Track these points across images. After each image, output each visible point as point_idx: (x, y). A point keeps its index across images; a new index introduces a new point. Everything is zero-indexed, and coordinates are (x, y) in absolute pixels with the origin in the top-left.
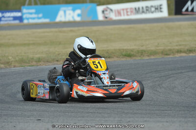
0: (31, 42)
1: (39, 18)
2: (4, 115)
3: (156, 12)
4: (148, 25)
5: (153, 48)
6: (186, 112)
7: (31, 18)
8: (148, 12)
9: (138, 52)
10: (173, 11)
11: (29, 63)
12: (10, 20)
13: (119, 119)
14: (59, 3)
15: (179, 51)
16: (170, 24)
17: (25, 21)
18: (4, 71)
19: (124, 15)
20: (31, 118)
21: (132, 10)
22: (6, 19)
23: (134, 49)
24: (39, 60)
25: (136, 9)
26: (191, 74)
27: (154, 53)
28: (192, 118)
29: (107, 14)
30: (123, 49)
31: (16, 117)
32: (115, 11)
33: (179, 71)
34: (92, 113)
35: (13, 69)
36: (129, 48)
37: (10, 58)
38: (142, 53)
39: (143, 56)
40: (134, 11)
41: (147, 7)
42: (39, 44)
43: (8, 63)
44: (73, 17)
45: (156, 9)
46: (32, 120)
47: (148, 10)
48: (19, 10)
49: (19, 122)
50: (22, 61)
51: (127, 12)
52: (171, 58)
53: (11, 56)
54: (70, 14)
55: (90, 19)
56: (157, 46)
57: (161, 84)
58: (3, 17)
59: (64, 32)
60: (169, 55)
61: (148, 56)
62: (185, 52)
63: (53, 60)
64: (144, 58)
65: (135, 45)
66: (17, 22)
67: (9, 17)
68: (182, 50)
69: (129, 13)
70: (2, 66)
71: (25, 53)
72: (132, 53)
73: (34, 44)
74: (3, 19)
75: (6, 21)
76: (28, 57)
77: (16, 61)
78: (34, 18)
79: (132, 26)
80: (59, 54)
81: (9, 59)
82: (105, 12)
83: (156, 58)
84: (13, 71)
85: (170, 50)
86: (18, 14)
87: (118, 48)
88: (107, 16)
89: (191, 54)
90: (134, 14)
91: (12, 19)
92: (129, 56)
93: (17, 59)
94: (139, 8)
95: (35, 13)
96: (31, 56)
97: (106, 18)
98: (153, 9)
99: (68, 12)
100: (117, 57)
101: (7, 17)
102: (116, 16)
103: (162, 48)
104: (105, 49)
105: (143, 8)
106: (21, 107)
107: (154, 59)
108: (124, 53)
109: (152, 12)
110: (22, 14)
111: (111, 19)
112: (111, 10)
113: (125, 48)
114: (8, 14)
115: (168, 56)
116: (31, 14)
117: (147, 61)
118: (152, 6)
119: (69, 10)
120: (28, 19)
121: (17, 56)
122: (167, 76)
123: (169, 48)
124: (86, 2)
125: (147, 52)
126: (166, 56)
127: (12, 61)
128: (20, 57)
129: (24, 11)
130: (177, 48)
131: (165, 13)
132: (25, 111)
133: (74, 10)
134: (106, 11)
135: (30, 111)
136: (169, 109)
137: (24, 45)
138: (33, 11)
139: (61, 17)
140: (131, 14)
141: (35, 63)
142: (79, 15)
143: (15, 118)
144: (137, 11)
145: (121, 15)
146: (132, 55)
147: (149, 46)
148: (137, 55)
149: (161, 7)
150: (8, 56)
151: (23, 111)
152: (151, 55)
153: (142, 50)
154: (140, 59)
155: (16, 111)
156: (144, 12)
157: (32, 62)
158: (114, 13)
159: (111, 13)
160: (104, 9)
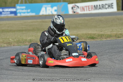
0: (24, 29)
1: (28, 13)
2: (10, 78)
3: (109, 8)
4: (104, 17)
5: (109, 33)
8: (103, 8)
9: (99, 35)
10: (121, 8)
12: (8, 14)
14: (42, 2)
16: (119, 16)
17: (19, 15)
18: (7, 49)
19: (87, 10)
20: (29, 81)
21: (92, 7)
22: (5, 13)
23: (96, 34)
25: (95, 6)
27: (110, 36)
29: (75, 10)
30: (88, 34)
31: (18, 79)
32: (81, 7)
35: (13, 47)
36: (92, 33)
37: (11, 39)
38: (101, 36)
39: (102, 38)
40: (94, 8)
41: (102, 5)
42: (29, 30)
43: (9, 43)
44: (51, 12)
45: (109, 6)
47: (103, 7)
48: (14, 7)
50: (18, 42)
51: (89, 8)
53: (11, 38)
54: (49, 10)
57: (116, 58)
58: (3, 11)
59: (46, 22)
60: (120, 37)
61: (106, 38)
64: (103, 40)
65: (96, 31)
66: (13, 15)
67: (7, 12)
69: (90, 9)
70: (5, 45)
71: (21, 36)
73: (26, 30)
74: (3, 13)
75: (5, 14)
76: (23, 39)
77: (15, 42)
78: (24, 13)
81: (9, 40)
82: (74, 9)
83: (111, 40)
84: (12, 48)
85: (121, 34)
86: (14, 10)
87: (84, 33)
88: (75, 11)
90: (93, 10)
91: (9, 13)
92: (93, 38)
93: (15, 40)
94: (97, 6)
95: (25, 9)
96: (25, 38)
97: (74, 12)
98: (107, 6)
99: (48, 8)
100: (84, 39)
101: (6, 12)
102: (81, 11)
103: (115, 33)
104: (75, 33)
105: (100, 5)
106: (21, 73)
108: (89, 37)
109: (106, 9)
110: (16, 9)
111: (78, 13)
112: (78, 7)
113: (90, 33)
114: (6, 10)
115: (120, 39)
116: (23, 9)
117: (105, 42)
118: (106, 4)
119: (49, 7)
120: (20, 13)
121: (15, 38)
122: (120, 52)
123: (120, 33)
124: (60, 2)
125: (105, 36)
126: (118, 39)
127: (12, 42)
128: (17, 39)
129: (18, 7)
131: (115, 9)
132: (24, 76)
134: (75, 7)
138: (24, 7)
139: (43, 11)
140: (92, 10)
141: (28, 43)
142: (55, 11)
144: (96, 7)
145: (84, 11)
146: (94, 38)
147: (106, 32)
148: (98, 38)
149: (112, 5)
150: (9, 39)
151: (23, 76)
152: (107, 38)
153: (101, 34)
154: (100, 41)
155: (18, 75)
156: (100, 8)
157: (26, 43)
158: (80, 9)
159: (78, 9)
160: (73, 6)
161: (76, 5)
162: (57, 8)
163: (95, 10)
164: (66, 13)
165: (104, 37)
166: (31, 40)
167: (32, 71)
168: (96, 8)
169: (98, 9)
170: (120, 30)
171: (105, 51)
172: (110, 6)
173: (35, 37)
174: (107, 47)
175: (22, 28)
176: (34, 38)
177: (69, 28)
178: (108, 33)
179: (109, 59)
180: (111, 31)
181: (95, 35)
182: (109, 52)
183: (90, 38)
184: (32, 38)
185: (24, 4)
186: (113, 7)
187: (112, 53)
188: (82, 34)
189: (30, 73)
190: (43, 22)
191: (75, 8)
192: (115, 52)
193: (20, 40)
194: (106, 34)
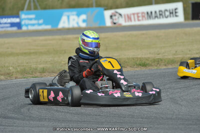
0: (32, 51)
1: (39, 25)
3: (170, 16)
4: (163, 31)
5: (171, 57)
7: (31, 25)
8: (161, 16)
9: (154, 61)
10: (190, 16)
11: (32, 74)
12: (7, 27)
14: (61, 8)
16: (188, 30)
19: (135, 20)
21: (143, 14)
22: (2, 25)
23: (149, 58)
24: (43, 71)
25: (148, 13)
27: (172, 62)
29: (116, 19)
30: (137, 58)
32: (125, 15)
36: (143, 56)
37: (11, 68)
38: (158, 62)
39: (160, 65)
40: (146, 16)
41: (160, 11)
42: (41, 53)
43: (8, 74)
44: (78, 23)
45: (170, 13)
47: (161, 14)
48: (18, 16)
50: (24, 72)
51: (138, 17)
53: (12, 66)
54: (74, 20)
56: (175, 54)
57: (182, 96)
59: (68, 40)
61: (165, 65)
64: (161, 68)
65: (150, 53)
66: (15, 29)
67: (6, 23)
69: (140, 18)
70: (2, 77)
71: (27, 63)
72: (147, 62)
73: (35, 53)
75: (2, 27)
76: (31, 67)
77: (18, 72)
78: (33, 25)
79: (144, 32)
81: (9, 70)
82: (114, 18)
83: (174, 68)
84: (14, 82)
86: (16, 20)
87: (131, 57)
88: (115, 21)
90: (146, 19)
91: (9, 25)
92: (144, 65)
93: (19, 69)
94: (151, 13)
95: (35, 19)
96: (34, 66)
97: (115, 23)
98: (167, 13)
99: (72, 17)
100: (131, 67)
102: (125, 21)
103: (180, 56)
105: (156, 12)
107: (172, 68)
108: (138, 62)
109: (167, 17)
110: (20, 20)
111: (120, 24)
112: (120, 15)
113: (139, 56)
114: (4, 20)
116: (31, 19)
117: (164, 71)
118: (166, 10)
119: (73, 15)
120: (27, 25)
121: (19, 66)
122: (188, 87)
124: (92, 6)
125: (164, 61)
127: (13, 72)
128: (22, 68)
129: (23, 16)
131: (180, 18)
132: (33, 127)
134: (115, 15)
135: (38, 127)
136: (194, 123)
137: (25, 54)
138: (33, 16)
139: (64, 22)
140: (143, 19)
141: (39, 74)
142: (84, 21)
144: (149, 15)
145: (131, 21)
146: (147, 64)
147: (166, 54)
148: (153, 64)
149: (177, 11)
150: (8, 67)
152: (168, 64)
153: (158, 59)
154: (157, 69)
155: (22, 126)
156: (157, 17)
157: (35, 73)
158: (123, 19)
159: (120, 18)
160: (113, 13)
161: (117, 12)
162: (87, 17)
163: (148, 19)
164: (102, 25)
165: (163, 64)
166: (44, 68)
168: (150, 17)
169: (153, 19)
170: (188, 52)
171: (164, 85)
172: (172, 13)
173: (51, 64)
174: (167, 79)
177: (106, 49)
178: (169, 57)
179: (171, 98)
180: (174, 52)
181: (148, 60)
182: (170, 88)
183: (140, 65)
184: (46, 65)
185: (32, 11)
186: (177, 14)
187: (175, 89)
188: (128, 59)
189: (42, 123)
190: (65, 39)
191: (117, 17)
192: (180, 87)
193: (27, 68)
194: (166, 59)
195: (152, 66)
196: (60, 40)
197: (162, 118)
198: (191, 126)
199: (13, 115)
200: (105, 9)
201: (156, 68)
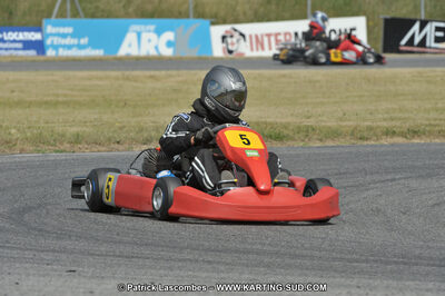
1: (80, 47)
5: (332, 124)
6: (402, 267)
7: (64, 46)
9: (299, 130)
10: (380, 45)
11: (55, 146)
12: (16, 49)
13: (252, 277)
14: (127, 15)
15: (390, 133)
19: (270, 48)
21: (288, 37)
22: (7, 45)
23: (289, 123)
24: (77, 139)
25: (296, 34)
26: (414, 184)
27: (334, 134)
28: (413, 280)
29: (233, 44)
30: (266, 123)
31: (21, 263)
32: (251, 37)
33: (389, 177)
34: (190, 260)
35: (18, 157)
36: (278, 120)
37: (13, 131)
38: (307, 132)
39: (310, 140)
40: (293, 40)
42: (79, 104)
43: (7, 143)
44: (156, 48)
46: (56, 271)
48: (38, 29)
49: (28, 275)
50: (39, 141)
51: (277, 41)
52: (372, 146)
53: (15, 127)
54: (149, 41)
55: (194, 53)
56: (341, 119)
58: (1, 40)
59: (135, 79)
60: (367, 139)
61: (321, 140)
62: (403, 135)
63: (109, 140)
64: (311, 144)
65: (292, 115)
66: (32, 53)
67: (14, 41)
68: (397, 130)
71: (47, 123)
72: (286, 132)
75: (6, 49)
76: (52, 131)
77: (27, 139)
78: (69, 47)
80: (121, 128)
81: (10, 134)
82: (229, 40)
83: (338, 146)
85: (370, 129)
86: (37, 36)
87: (253, 120)
89: (416, 141)
91: (20, 45)
92: (279, 138)
93: (29, 134)
95: (73, 35)
96: (59, 129)
97: (230, 52)
99: (145, 36)
101: (9, 41)
102: (252, 49)
103: (351, 123)
108: (266, 132)
110: (43, 35)
111: (242, 54)
112: (243, 35)
113: (268, 120)
114: (12, 36)
115: (365, 143)
116: (64, 36)
117: (317, 152)
118: (333, 31)
120: (56, 47)
121: (29, 128)
122: (361, 185)
123: (368, 124)
124: (188, 17)
125: (318, 132)
126: (360, 142)
127: (17, 139)
128: (35, 131)
129: (49, 29)
130: (385, 124)
132: (43, 251)
133: (159, 32)
135: (54, 251)
136: (363, 258)
137: (46, 104)
138: (69, 30)
139: (130, 45)
141: (68, 145)
142: (169, 44)
143: (17, 265)
145: (263, 48)
146: (284, 136)
147: (324, 118)
148: (296, 137)
150: (7, 128)
151: (38, 251)
152: (326, 138)
153: (308, 126)
154: (302, 147)
155: (21, 249)
157: (61, 143)
158: (248, 43)
159: (242, 41)
160: (227, 32)
161: (235, 30)
162: (176, 37)
164: (204, 55)
165: (316, 137)
166: (78, 135)
167: (70, 236)
170: (368, 116)
173: (94, 126)
174: (321, 167)
175: (58, 95)
176: (87, 130)
178: (329, 124)
180: (341, 114)
181: (286, 128)
183: (271, 137)
184: (85, 128)
185: (69, 20)
189: (63, 243)
190: (127, 79)
191: (234, 40)
193: (45, 133)
194: (324, 127)
195: (295, 140)
196: (117, 79)
197: (302, 245)
198: (355, 264)
199: (7, 226)
200: (213, 24)
201: (301, 144)
